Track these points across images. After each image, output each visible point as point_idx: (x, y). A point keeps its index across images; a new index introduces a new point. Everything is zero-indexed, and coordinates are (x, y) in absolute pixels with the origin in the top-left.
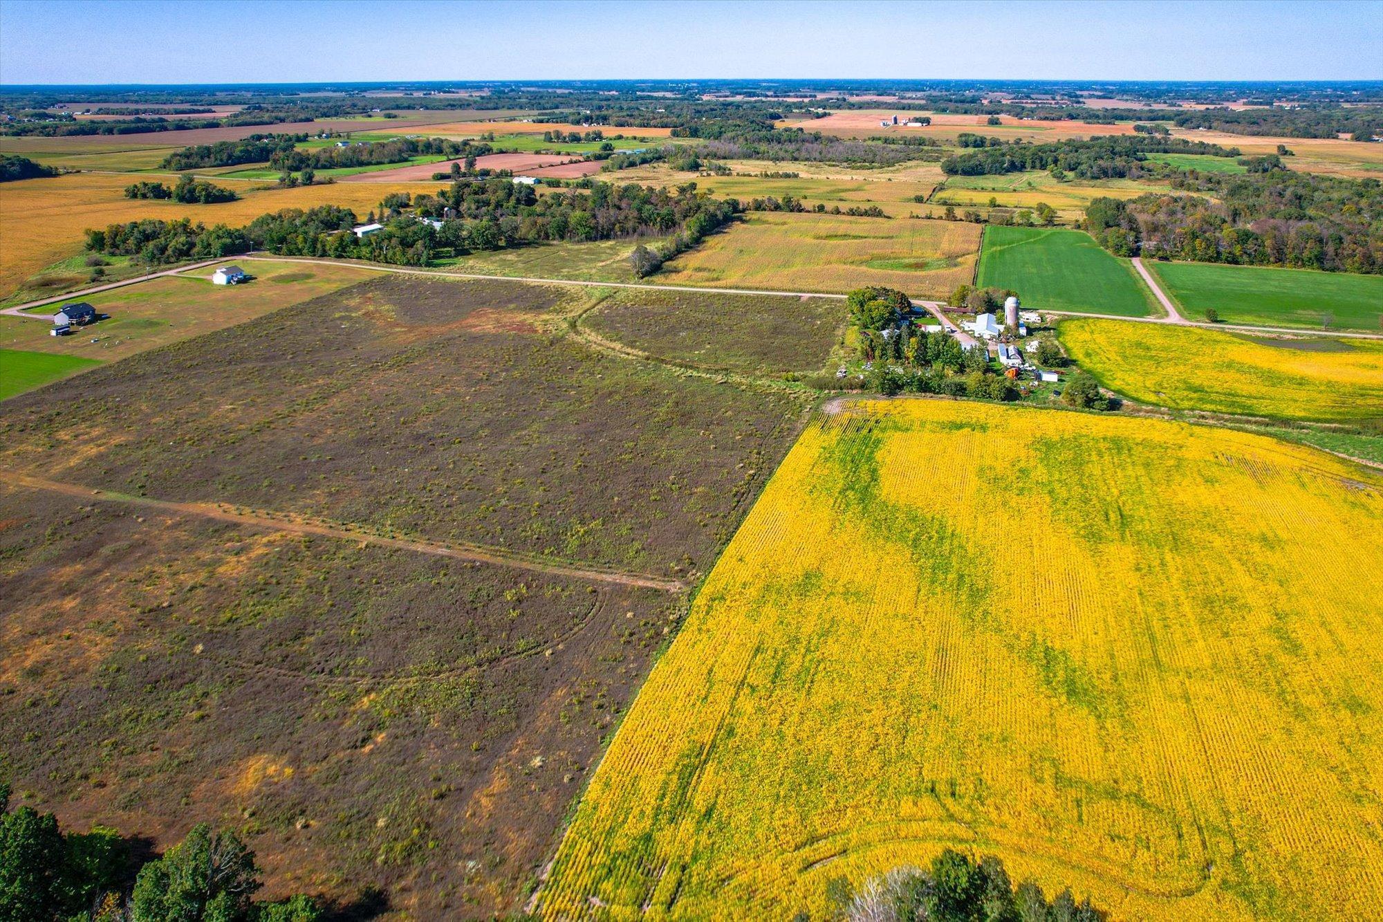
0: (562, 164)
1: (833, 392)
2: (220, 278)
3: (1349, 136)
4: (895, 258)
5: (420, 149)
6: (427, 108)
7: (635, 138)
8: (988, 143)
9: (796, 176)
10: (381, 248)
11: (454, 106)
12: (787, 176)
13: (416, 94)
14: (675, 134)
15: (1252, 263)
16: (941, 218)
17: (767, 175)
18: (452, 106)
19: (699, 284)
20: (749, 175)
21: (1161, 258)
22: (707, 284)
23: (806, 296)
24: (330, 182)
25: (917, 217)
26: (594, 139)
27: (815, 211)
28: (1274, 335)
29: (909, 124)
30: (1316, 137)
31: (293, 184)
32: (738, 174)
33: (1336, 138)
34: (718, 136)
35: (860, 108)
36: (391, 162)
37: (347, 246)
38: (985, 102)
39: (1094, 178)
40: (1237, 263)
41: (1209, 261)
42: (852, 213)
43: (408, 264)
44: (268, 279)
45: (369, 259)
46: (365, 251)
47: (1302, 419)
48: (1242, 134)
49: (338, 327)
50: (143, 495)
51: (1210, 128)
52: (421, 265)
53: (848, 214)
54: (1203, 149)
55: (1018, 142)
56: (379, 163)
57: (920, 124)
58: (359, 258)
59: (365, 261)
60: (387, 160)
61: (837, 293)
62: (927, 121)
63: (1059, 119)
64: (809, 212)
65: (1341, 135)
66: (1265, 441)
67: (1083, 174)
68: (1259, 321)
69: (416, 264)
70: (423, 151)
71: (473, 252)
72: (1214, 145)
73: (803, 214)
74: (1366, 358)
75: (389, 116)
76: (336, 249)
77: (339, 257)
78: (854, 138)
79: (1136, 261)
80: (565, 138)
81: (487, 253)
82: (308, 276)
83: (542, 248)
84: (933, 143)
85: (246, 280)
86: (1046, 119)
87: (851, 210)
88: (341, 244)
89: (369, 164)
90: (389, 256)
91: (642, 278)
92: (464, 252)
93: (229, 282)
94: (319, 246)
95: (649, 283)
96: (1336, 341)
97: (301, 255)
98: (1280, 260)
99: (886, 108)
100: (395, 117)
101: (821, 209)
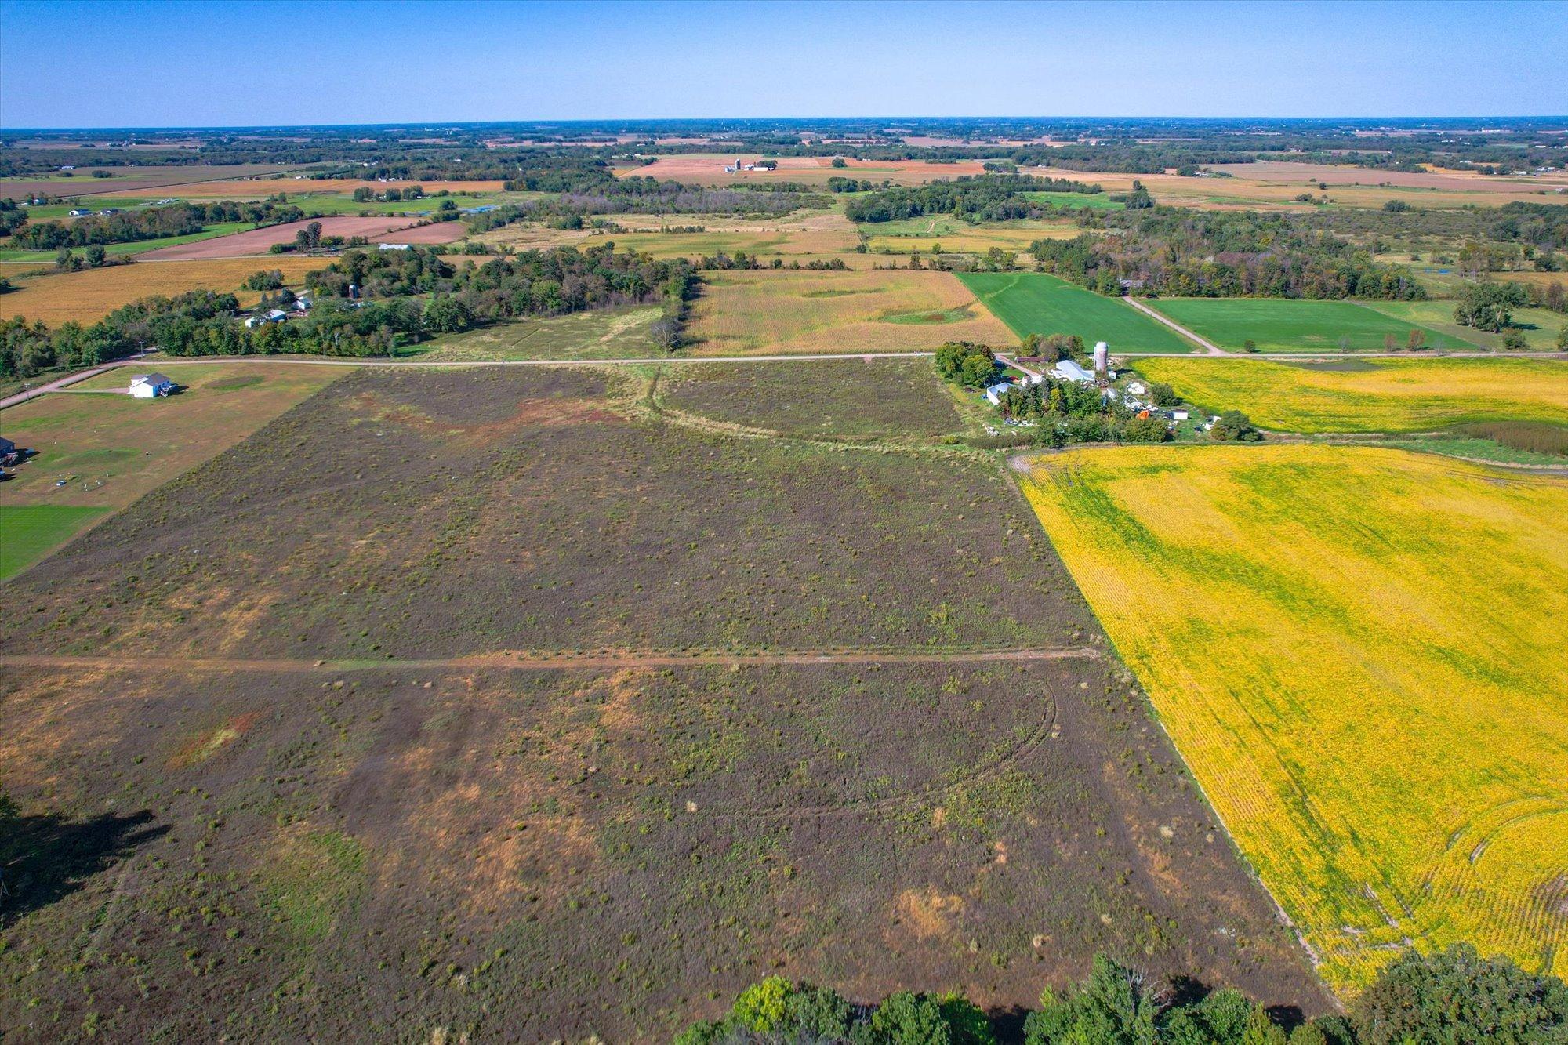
0: (412, 227)
1: (1004, 450)
2: (142, 390)
3: (1174, 171)
4: (907, 312)
5: (208, 214)
6: (140, 164)
7: (464, 194)
8: (860, 187)
9: (701, 230)
10: (333, 339)
11: (174, 160)
12: (692, 230)
13: (100, 146)
14: (509, 188)
15: (1228, 295)
16: (905, 268)
17: (668, 231)
18: (173, 160)
19: (742, 353)
20: (650, 232)
21: (1149, 296)
22: (746, 352)
23: (868, 357)
24: (128, 262)
25: (881, 268)
26: (415, 197)
27: (771, 267)
28: (1309, 360)
29: (756, 169)
30: (1146, 172)
31: (78, 266)
32: (635, 231)
33: (1163, 173)
34: (565, 187)
35: (680, 152)
36: (183, 233)
37: (281, 339)
38: (806, 142)
39: (1000, 219)
40: (1214, 295)
41: (1190, 295)
42: (813, 267)
43: (372, 355)
44: (206, 386)
45: (316, 353)
46: (308, 343)
47: (1405, 431)
48: (1081, 170)
49: (372, 435)
50: (391, 656)
51: (1048, 165)
52: (388, 355)
53: (809, 268)
54: (1065, 187)
55: (886, 184)
56: (166, 236)
57: (766, 169)
58: (301, 352)
59: (310, 356)
60: (176, 231)
61: (895, 352)
62: (773, 165)
63: (899, 159)
64: (764, 268)
65: (1168, 171)
66: (1398, 453)
67: (989, 216)
68: (1286, 348)
69: (384, 354)
70: (212, 218)
71: (434, 335)
72: (1076, 183)
73: (759, 271)
74: (1398, 374)
75: (101, 175)
76: (268, 344)
77: (273, 353)
78: (714, 186)
79: (1127, 299)
80: (378, 196)
81: (452, 335)
82: (258, 380)
83: (513, 326)
84: (805, 189)
85: (177, 390)
86: (886, 159)
87: (812, 264)
88: (274, 337)
89: (154, 237)
90: (343, 347)
91: (672, 351)
92: (425, 337)
93: (157, 394)
94: (241, 341)
95: (685, 356)
96: (1359, 360)
97: (216, 353)
98: (1251, 291)
99: (709, 152)
100: (109, 175)
101: (778, 264)
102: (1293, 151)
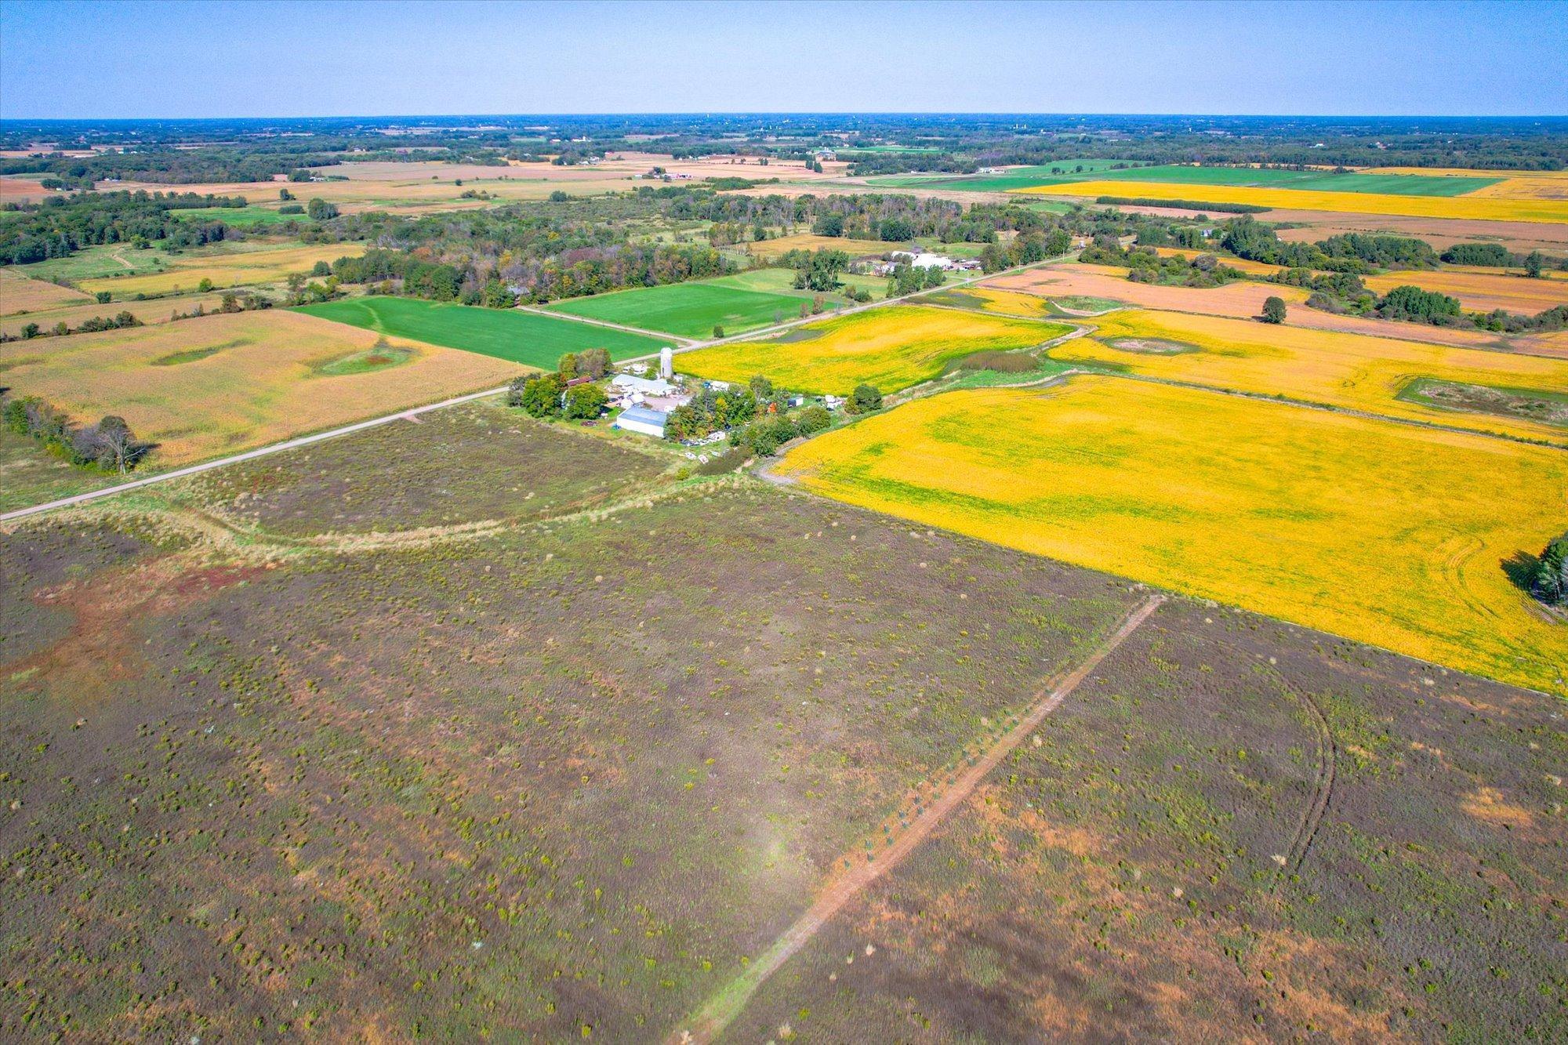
1: (739, 470)
3: (284, 177)
15: (602, 291)
16: (216, 312)
30: (254, 181)
33: (272, 180)
39: (200, 245)
41: (573, 296)
65: (277, 177)
74: (846, 334)
91: (133, 467)
96: (801, 329)
98: (619, 284)
101: (32, 332)
102: (357, 151)
